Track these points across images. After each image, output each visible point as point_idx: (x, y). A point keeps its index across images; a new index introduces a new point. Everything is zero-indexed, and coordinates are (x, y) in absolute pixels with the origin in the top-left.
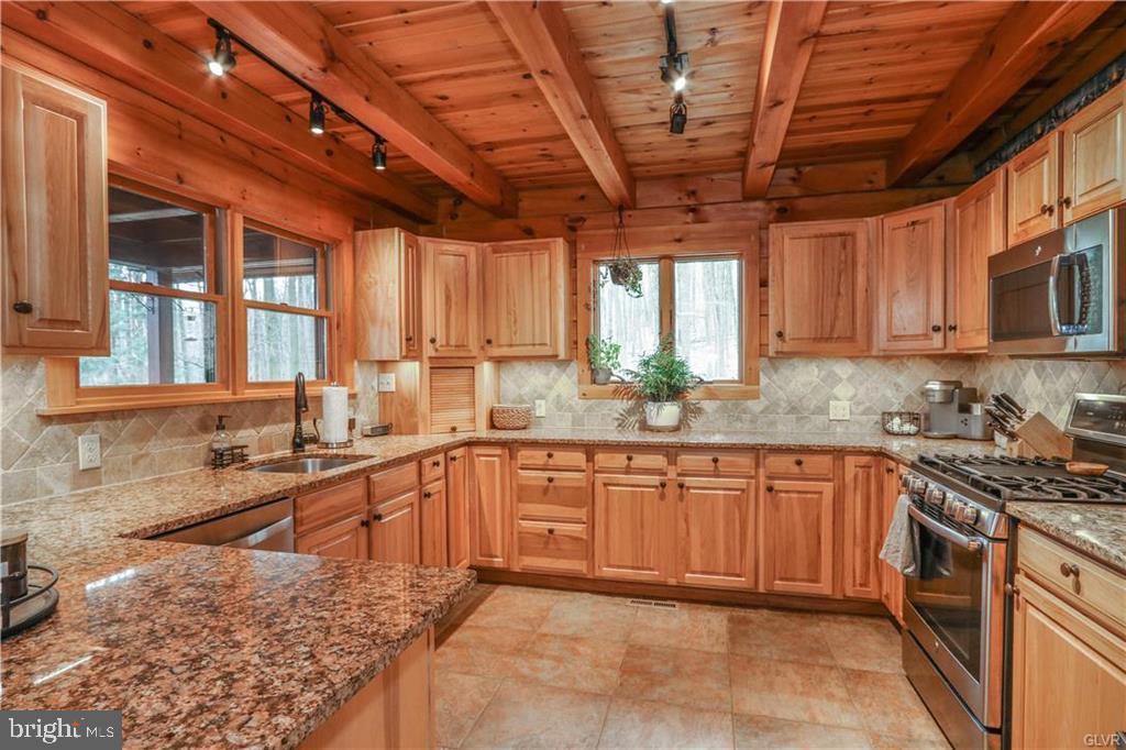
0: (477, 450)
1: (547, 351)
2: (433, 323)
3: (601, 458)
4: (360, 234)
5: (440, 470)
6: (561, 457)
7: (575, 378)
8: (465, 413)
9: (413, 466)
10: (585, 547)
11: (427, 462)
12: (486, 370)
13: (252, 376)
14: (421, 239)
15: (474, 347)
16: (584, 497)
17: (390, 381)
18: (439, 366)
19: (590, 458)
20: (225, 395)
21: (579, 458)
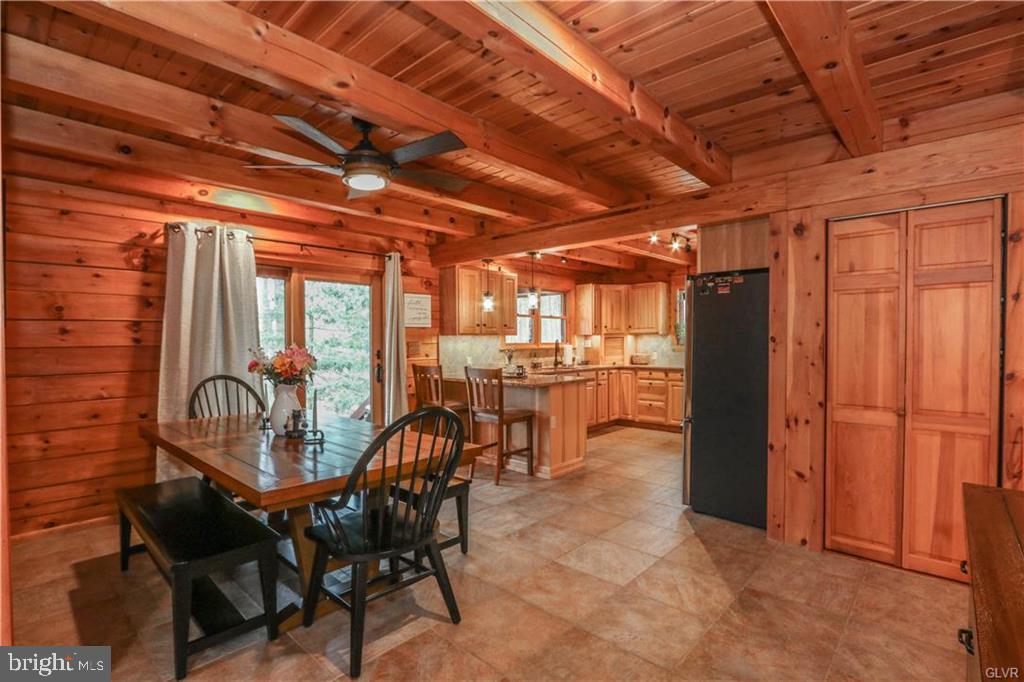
0: (622, 371)
1: (654, 331)
2: (606, 320)
3: (671, 375)
4: (578, 286)
5: (605, 376)
6: (655, 375)
7: (670, 343)
8: (620, 357)
9: (594, 373)
10: (664, 412)
11: (600, 373)
12: (629, 339)
13: (543, 341)
14: (601, 286)
15: (623, 330)
16: (663, 391)
17: (589, 343)
18: (608, 337)
19: (667, 376)
20: (535, 347)
21: (661, 375)
